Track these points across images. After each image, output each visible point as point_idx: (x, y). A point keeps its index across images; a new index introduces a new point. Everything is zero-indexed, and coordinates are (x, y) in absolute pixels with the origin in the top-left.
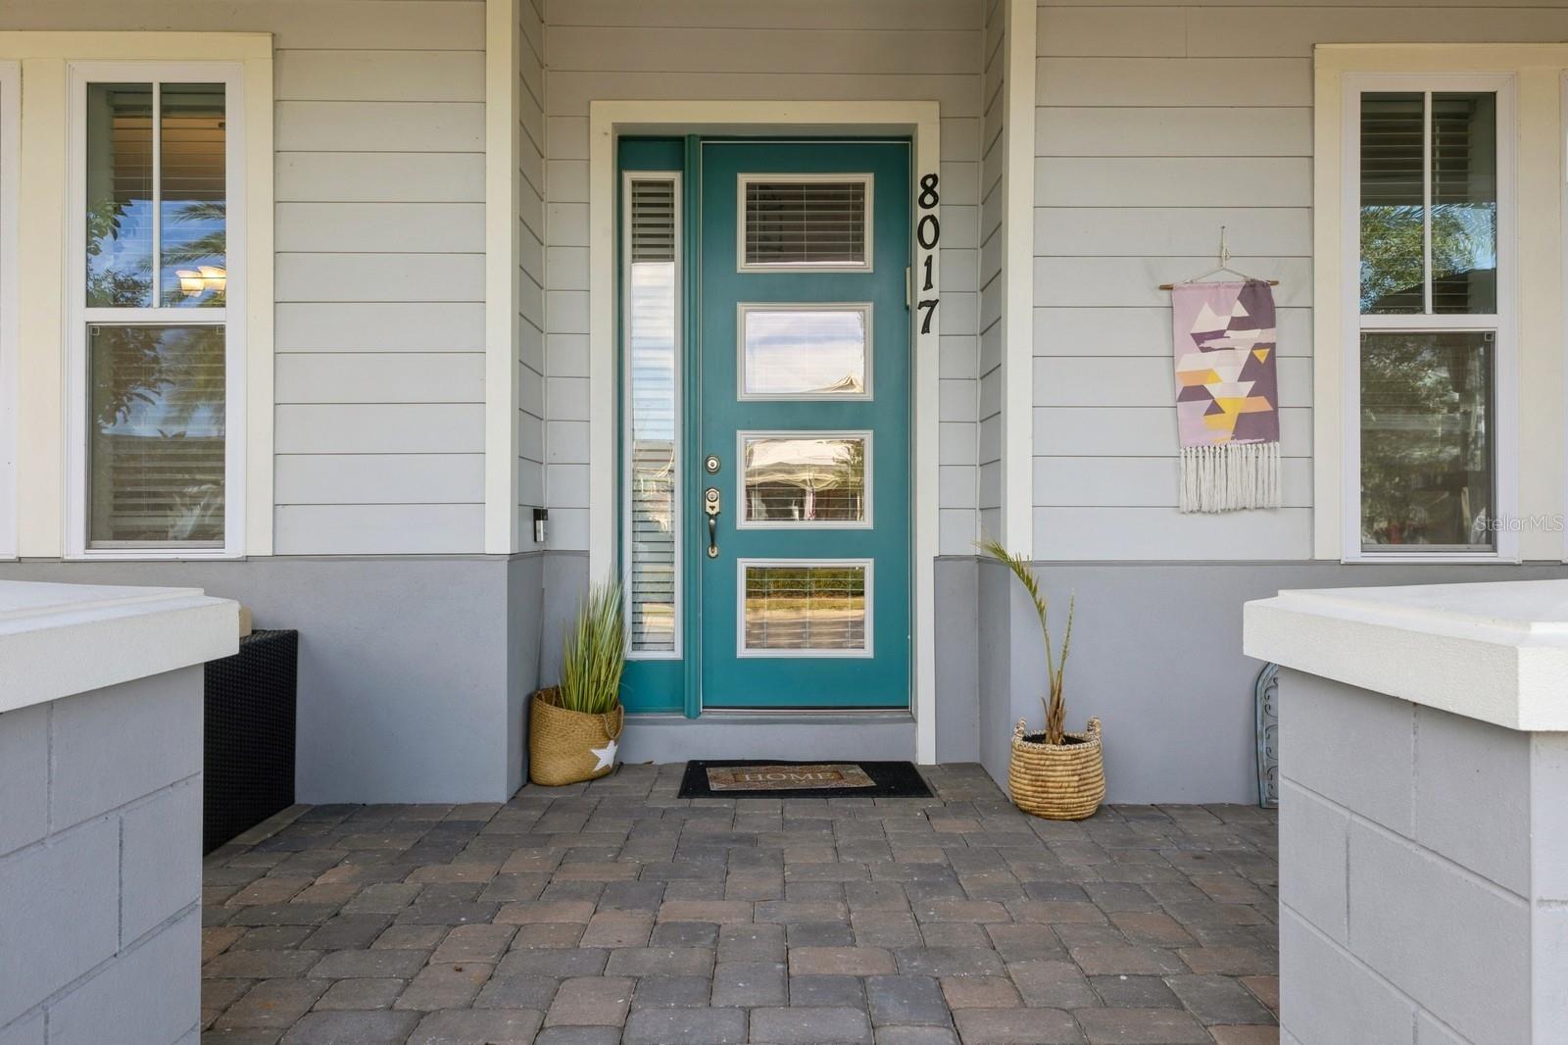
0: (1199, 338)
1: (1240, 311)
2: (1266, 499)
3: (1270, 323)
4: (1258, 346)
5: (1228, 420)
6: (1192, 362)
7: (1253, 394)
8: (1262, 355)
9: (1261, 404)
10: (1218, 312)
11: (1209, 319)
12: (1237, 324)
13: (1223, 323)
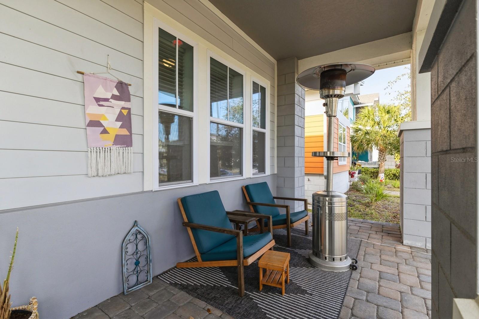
0: (97, 100)
1: (116, 93)
2: (127, 170)
3: (129, 100)
4: (123, 108)
5: (111, 137)
6: (94, 110)
7: (121, 127)
8: (125, 112)
9: (125, 132)
10: (106, 90)
11: (101, 93)
12: (114, 97)
13: (109, 96)
